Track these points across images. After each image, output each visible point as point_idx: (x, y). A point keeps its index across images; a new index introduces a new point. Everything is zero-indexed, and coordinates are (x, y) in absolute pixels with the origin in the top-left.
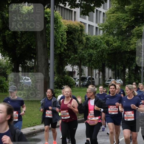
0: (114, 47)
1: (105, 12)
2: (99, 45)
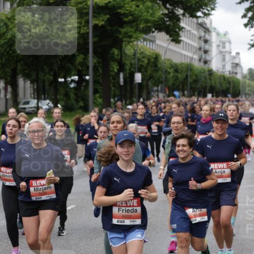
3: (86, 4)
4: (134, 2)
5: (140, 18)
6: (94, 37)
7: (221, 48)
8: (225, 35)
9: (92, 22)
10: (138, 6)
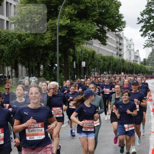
0: (27, 42)
1: (15, 4)
2: (11, 41)
3: (55, 25)
4: (81, 24)
5: (84, 32)
6: (59, 42)
7: (128, 48)
8: (130, 40)
9: (59, 34)
10: (83, 26)
